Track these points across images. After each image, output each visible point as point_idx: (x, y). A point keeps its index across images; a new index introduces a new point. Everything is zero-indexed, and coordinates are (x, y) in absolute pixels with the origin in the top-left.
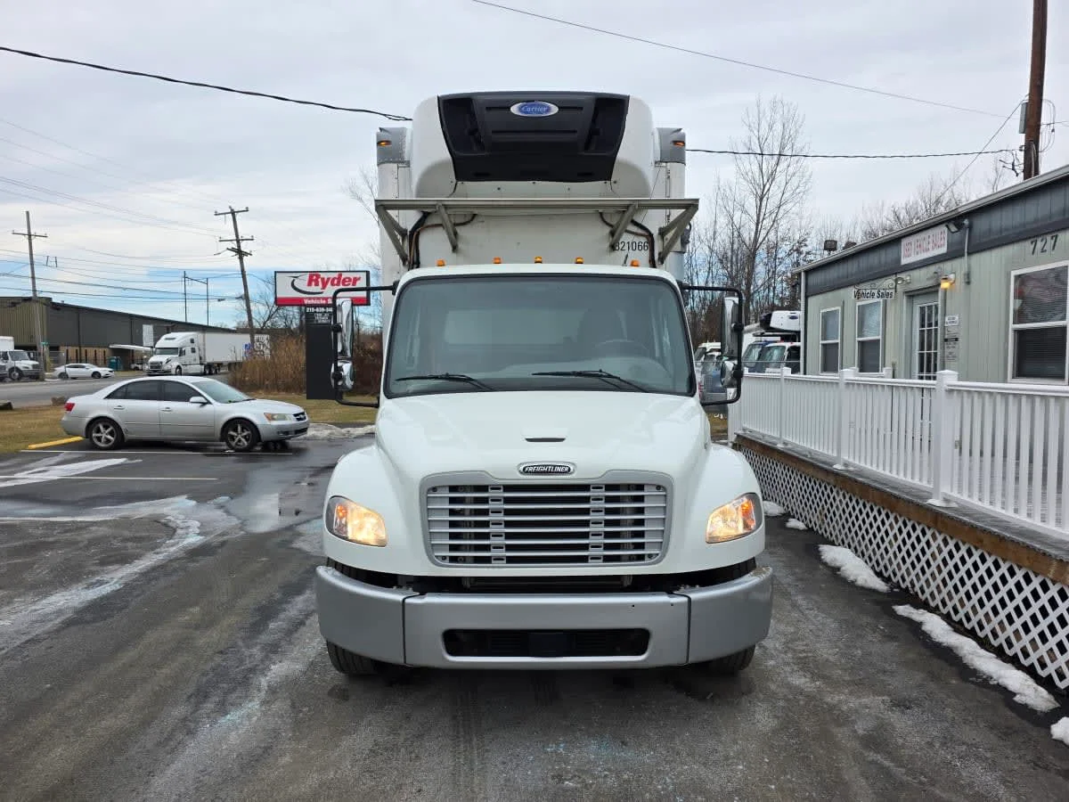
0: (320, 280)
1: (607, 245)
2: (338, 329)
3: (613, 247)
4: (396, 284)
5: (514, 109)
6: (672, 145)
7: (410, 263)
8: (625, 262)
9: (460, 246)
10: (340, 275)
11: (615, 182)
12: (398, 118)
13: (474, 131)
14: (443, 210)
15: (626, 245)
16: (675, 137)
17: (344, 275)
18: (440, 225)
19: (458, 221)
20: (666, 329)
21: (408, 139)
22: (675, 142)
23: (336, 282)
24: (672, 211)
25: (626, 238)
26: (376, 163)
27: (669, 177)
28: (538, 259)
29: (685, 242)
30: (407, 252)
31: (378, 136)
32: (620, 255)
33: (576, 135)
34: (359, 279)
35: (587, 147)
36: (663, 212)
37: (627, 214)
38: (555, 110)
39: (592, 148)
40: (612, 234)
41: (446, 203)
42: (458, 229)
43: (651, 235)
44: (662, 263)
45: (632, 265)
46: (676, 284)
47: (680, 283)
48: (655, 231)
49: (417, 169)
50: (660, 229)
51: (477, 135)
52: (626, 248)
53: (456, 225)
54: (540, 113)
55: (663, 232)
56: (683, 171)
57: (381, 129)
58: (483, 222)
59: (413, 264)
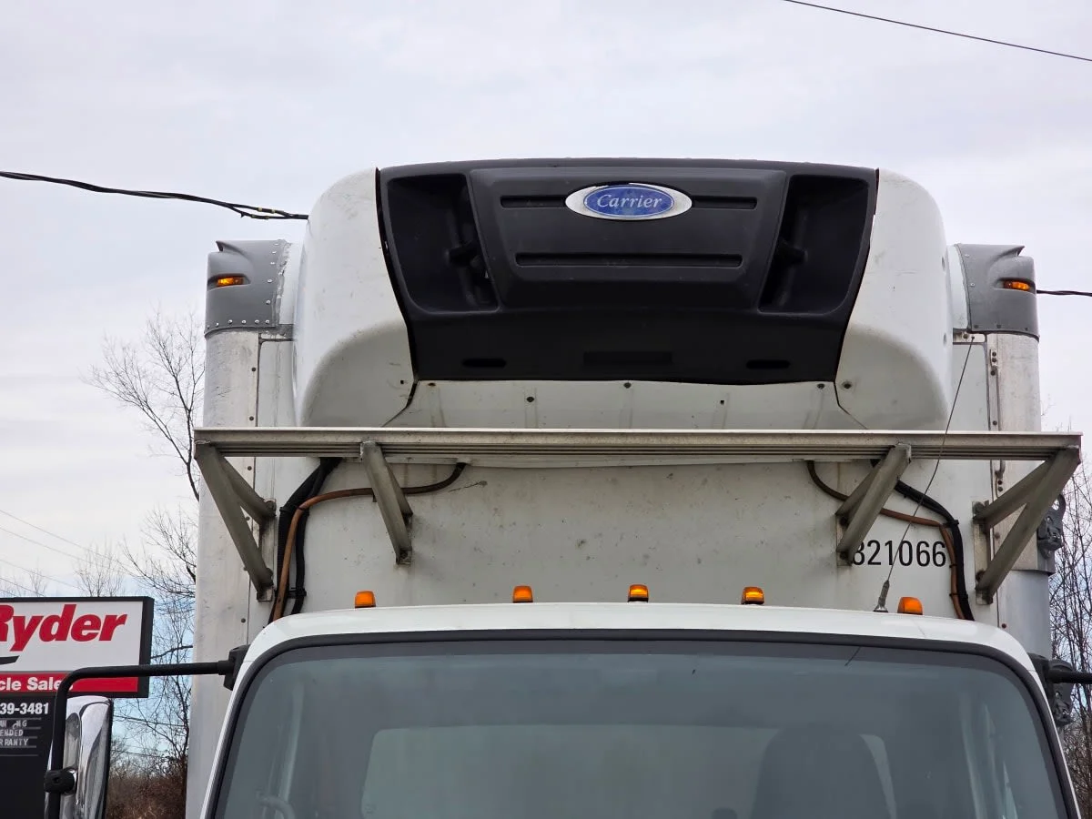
0: (10, 623)
1: (828, 549)
2: (65, 784)
3: (846, 556)
4: (238, 655)
5: (575, 202)
6: (999, 289)
7: (276, 592)
8: (882, 602)
9: (419, 546)
10: (69, 611)
11: (847, 386)
12: (266, 214)
13: (468, 254)
14: (376, 457)
15: (884, 550)
16: (1006, 267)
17: (81, 610)
18: (367, 492)
19: (414, 483)
20: (1009, 792)
21: (291, 271)
22: (1007, 282)
23: (55, 628)
24: (1007, 463)
25: (883, 530)
26: (202, 330)
27: (994, 372)
28: (637, 591)
29: (1049, 543)
30: (272, 565)
31: (213, 263)
32: (867, 577)
33: (740, 268)
34: (123, 620)
35: (768, 299)
36: (982, 467)
37: (884, 471)
38: (682, 204)
39: (784, 299)
40: (843, 519)
41: (387, 440)
42: (418, 505)
43: (952, 524)
44: (989, 600)
45: (902, 610)
46: (1028, 665)
47: (1040, 663)
48: (963, 515)
49: (312, 351)
50: (978, 508)
51: (474, 262)
52: (883, 555)
53: (409, 491)
54: (645, 211)
55: (985, 517)
56: (1030, 358)
57: (221, 246)
58: (484, 483)
59: (288, 595)
